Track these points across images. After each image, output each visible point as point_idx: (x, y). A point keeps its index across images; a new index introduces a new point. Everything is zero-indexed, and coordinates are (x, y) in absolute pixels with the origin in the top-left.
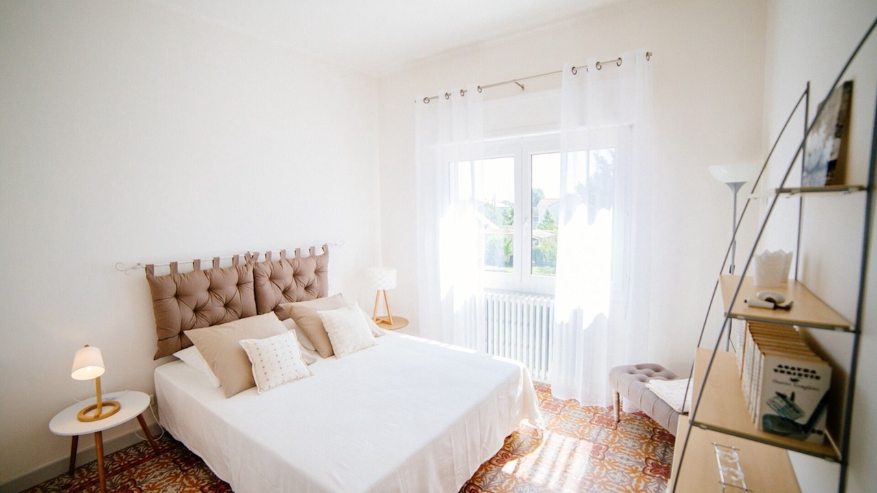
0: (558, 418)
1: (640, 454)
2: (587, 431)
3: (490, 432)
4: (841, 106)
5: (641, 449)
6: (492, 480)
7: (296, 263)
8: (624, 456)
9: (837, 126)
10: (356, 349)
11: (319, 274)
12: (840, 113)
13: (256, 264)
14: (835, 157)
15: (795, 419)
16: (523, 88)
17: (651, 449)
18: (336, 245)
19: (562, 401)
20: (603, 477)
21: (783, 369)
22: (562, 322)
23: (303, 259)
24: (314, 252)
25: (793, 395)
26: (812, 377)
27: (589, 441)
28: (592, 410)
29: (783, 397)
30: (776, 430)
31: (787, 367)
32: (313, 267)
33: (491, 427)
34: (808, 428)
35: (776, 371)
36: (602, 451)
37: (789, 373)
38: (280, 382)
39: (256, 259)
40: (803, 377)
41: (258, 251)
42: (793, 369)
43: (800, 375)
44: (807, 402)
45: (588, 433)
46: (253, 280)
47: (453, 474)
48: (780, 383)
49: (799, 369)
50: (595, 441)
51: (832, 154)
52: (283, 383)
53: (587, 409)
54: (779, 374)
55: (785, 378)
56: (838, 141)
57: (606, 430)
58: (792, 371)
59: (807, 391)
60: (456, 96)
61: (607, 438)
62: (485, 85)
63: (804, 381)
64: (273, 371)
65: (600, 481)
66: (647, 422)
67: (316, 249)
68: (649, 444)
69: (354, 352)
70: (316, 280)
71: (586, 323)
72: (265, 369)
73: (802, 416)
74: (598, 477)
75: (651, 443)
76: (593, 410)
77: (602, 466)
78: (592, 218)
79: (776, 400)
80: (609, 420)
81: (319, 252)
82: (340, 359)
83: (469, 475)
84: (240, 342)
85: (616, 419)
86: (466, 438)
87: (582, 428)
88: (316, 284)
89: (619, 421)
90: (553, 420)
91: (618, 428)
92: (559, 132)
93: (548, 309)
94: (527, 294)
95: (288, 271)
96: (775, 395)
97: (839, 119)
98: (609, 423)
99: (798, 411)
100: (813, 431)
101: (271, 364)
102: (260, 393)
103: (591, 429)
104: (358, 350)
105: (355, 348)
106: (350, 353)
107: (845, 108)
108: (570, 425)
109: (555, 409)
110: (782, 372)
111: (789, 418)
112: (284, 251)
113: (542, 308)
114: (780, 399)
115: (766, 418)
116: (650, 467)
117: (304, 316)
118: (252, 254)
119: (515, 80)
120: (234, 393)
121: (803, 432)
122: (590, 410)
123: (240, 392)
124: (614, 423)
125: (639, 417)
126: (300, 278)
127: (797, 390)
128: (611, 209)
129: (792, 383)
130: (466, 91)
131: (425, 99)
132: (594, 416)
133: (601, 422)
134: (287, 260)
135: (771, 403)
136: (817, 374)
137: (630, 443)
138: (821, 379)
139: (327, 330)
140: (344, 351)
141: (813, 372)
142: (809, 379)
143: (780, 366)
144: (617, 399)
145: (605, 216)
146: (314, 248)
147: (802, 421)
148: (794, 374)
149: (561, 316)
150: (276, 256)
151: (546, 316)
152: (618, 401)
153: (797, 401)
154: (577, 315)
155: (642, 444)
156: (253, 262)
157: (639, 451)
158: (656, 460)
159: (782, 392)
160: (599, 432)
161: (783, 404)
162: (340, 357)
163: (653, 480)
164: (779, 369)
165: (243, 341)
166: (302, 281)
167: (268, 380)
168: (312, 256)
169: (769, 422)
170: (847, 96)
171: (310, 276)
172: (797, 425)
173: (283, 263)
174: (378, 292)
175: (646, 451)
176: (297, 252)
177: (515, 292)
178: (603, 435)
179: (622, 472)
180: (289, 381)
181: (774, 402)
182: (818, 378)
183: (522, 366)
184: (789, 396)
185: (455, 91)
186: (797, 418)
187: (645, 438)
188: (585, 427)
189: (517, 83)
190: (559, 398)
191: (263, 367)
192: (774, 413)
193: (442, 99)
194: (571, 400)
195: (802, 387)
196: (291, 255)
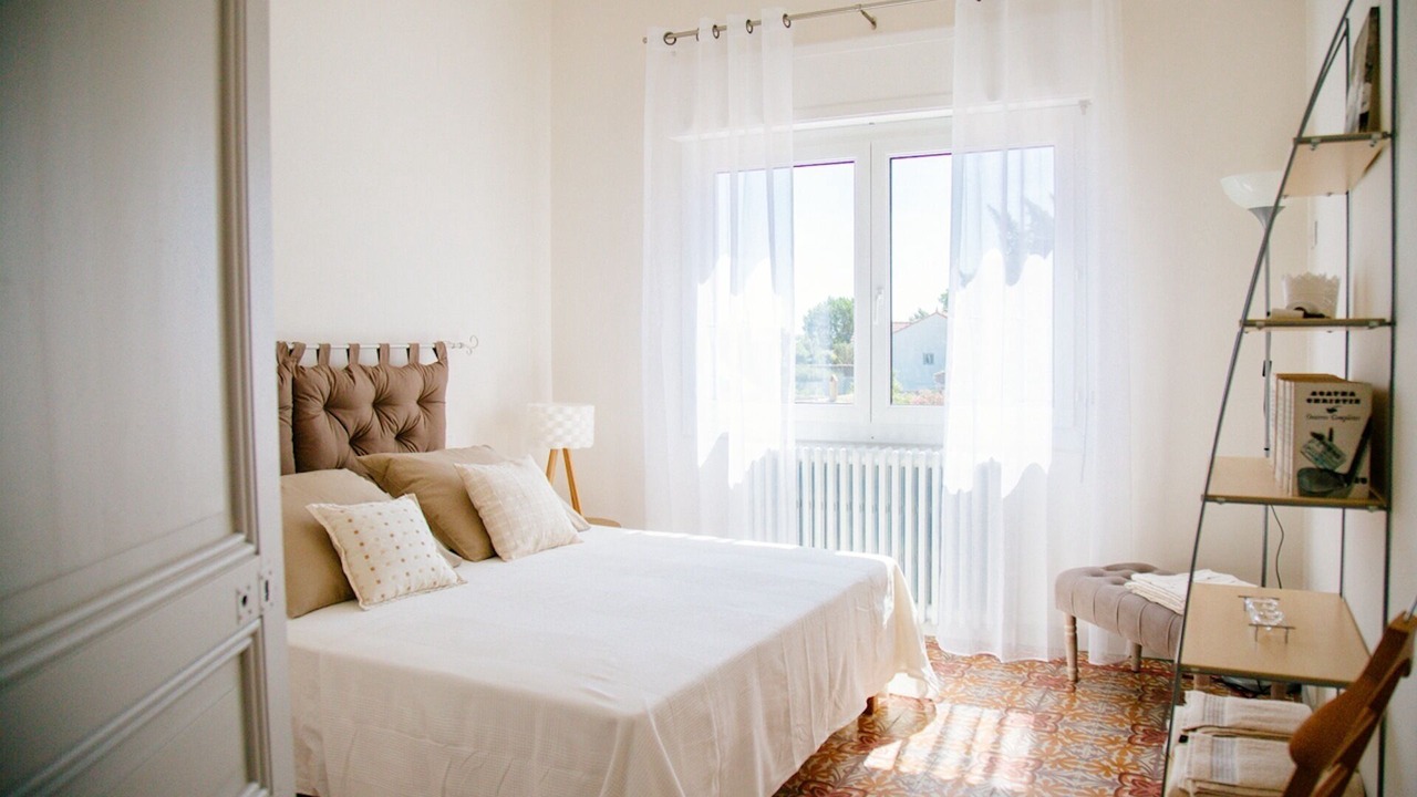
0: (958, 684)
1: (1121, 721)
2: (1018, 697)
3: (844, 673)
4: (1369, 40)
5: (1123, 713)
6: (847, 773)
7: (382, 375)
8: (1093, 724)
9: (1367, 65)
10: (540, 547)
11: (429, 406)
12: (1369, 48)
13: (300, 370)
14: (1366, 108)
15: (1335, 468)
16: (874, 23)
17: (1140, 712)
18: (462, 345)
19: (964, 659)
20: (1059, 753)
21: (1318, 397)
22: (959, 491)
23: (396, 368)
24: (417, 357)
25: (1331, 432)
26: (1351, 401)
27: (1025, 711)
28: (1022, 669)
29: (1318, 437)
30: (1315, 490)
31: (1322, 393)
32: (415, 386)
33: (845, 665)
34: (1350, 477)
35: (1309, 401)
36: (1050, 720)
37: (1325, 401)
38: (402, 589)
39: (299, 359)
40: (1341, 404)
41: (301, 341)
42: (1329, 394)
43: (1337, 401)
44: (1347, 439)
45: (1022, 699)
46: (291, 405)
47: (788, 731)
48: (1316, 418)
49: (1336, 393)
50: (1035, 710)
51: (1363, 104)
52: (409, 592)
53: (1014, 667)
54: (1312, 404)
55: (1320, 409)
56: (1369, 85)
57: (1055, 694)
58: (1328, 398)
59: (1348, 422)
60: (736, 33)
61: (1059, 704)
62: (797, 13)
63: (1343, 410)
64: (388, 564)
65: (1053, 759)
66: (1130, 679)
67: (421, 350)
68: (1135, 707)
69: (535, 552)
70: (422, 419)
71: (1007, 485)
72: (371, 560)
73: (1342, 462)
74: (1049, 752)
75: (1139, 705)
76: (1026, 669)
77: (1055, 741)
78: (1013, 274)
79: (1311, 445)
80: (1059, 680)
81: (428, 358)
82: (510, 562)
83: (813, 746)
84: (307, 507)
85: (1071, 677)
86: (807, 669)
87: (1008, 694)
88: (422, 428)
89: (1076, 680)
90: (951, 686)
91: (1078, 690)
92: (949, 112)
93: (930, 471)
94: (883, 445)
95: (365, 391)
96: (1310, 438)
97: (1367, 57)
98: (1059, 684)
99: (1338, 455)
100: (1357, 481)
101: (383, 552)
102: (366, 608)
103: (1025, 695)
104: (542, 550)
105: (537, 544)
106: (529, 553)
107: (1372, 42)
108: (984, 692)
109: (951, 670)
110: (1317, 401)
111: (1328, 467)
112: (356, 348)
113: (916, 471)
114: (1317, 442)
115: (1302, 474)
116: (1141, 735)
117: (421, 479)
118: (290, 347)
119: (860, 6)
120: (308, 609)
121: (1346, 485)
122: (1020, 670)
123: (317, 609)
124: (1069, 684)
125: (1114, 673)
126: (389, 411)
127: (1336, 425)
128: (1051, 255)
129: (1329, 415)
130: (725, 28)
131: (667, 35)
132: (1028, 676)
133: (1041, 685)
134: (361, 367)
135: (1305, 450)
136: (1357, 397)
137: (1102, 708)
138: (1362, 402)
139: (477, 503)
140: (516, 547)
141: (1352, 394)
142: (1347, 405)
143: (1314, 394)
144: (1071, 634)
145: (1039, 268)
146: (417, 346)
147: (1343, 469)
148: (1331, 401)
149: (957, 478)
150: (339, 359)
151: (925, 486)
152: (1075, 639)
153: (1337, 442)
154: (987, 474)
155: (1123, 709)
156: (291, 365)
157: (1119, 716)
158: (1152, 726)
159: (1317, 431)
160: (1043, 697)
161: (1320, 448)
162: (510, 558)
163: (1147, 751)
164: (1313, 397)
165: (315, 506)
166: (390, 415)
167: (379, 582)
168: (414, 363)
169: (1305, 480)
170: (1374, 26)
171: (408, 410)
172: (1337, 475)
173: (355, 374)
174: (553, 453)
175: (1132, 715)
176: (382, 351)
177: (856, 444)
178: (1050, 700)
179: (1092, 745)
180: (417, 591)
181: (1309, 448)
182: (1357, 401)
183: (890, 563)
184: (1327, 435)
185: (735, 24)
186: (1338, 465)
187: (1129, 698)
188: (1015, 692)
189: (864, 13)
190: (957, 653)
191: (367, 557)
192: (1311, 465)
193: (706, 35)
194: (981, 656)
195: (1341, 418)
196: (369, 358)
